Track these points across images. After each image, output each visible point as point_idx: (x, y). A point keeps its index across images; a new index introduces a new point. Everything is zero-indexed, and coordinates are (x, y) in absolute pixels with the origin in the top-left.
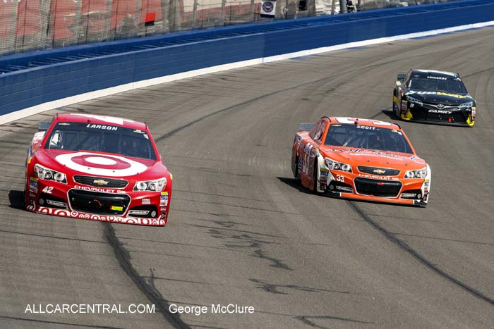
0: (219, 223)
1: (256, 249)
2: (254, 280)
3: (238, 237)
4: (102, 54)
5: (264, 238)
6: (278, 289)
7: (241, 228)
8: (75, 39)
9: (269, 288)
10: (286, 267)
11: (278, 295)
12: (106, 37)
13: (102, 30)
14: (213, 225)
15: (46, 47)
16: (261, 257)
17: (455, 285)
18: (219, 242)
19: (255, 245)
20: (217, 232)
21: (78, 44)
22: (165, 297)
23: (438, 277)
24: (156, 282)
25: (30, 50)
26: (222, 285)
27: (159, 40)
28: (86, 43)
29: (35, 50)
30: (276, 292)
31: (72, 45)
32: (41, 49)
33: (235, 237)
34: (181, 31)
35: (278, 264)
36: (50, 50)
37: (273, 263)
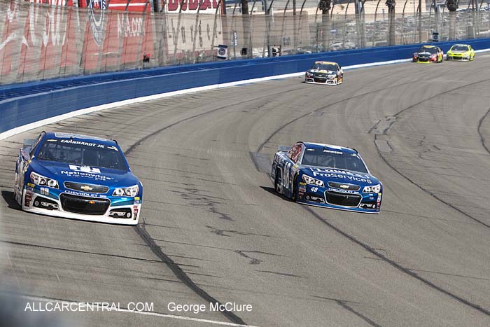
0: (188, 189)
1: (211, 207)
2: (209, 227)
3: (200, 199)
4: (115, 80)
5: (216, 200)
6: (224, 233)
7: (201, 193)
8: (98, 70)
9: (219, 232)
10: (230, 219)
11: (224, 237)
12: (118, 69)
13: (115, 64)
14: (183, 191)
15: (79, 75)
16: (214, 212)
17: (338, 233)
18: (188, 202)
19: (210, 204)
20: (186, 196)
21: (101, 73)
22: (152, 237)
23: (326, 226)
24: (146, 227)
25: (69, 76)
26: (188, 230)
27: (152, 72)
28: (106, 72)
29: (73, 75)
30: (223, 235)
31: (96, 73)
32: (76, 76)
33: (197, 199)
34: (166, 66)
35: (225, 217)
36: (83, 77)
37: (221, 216)
